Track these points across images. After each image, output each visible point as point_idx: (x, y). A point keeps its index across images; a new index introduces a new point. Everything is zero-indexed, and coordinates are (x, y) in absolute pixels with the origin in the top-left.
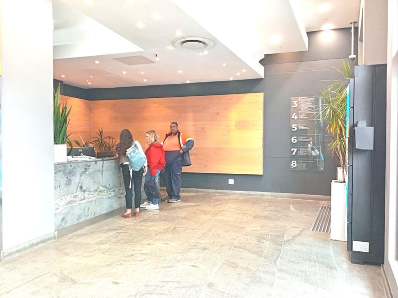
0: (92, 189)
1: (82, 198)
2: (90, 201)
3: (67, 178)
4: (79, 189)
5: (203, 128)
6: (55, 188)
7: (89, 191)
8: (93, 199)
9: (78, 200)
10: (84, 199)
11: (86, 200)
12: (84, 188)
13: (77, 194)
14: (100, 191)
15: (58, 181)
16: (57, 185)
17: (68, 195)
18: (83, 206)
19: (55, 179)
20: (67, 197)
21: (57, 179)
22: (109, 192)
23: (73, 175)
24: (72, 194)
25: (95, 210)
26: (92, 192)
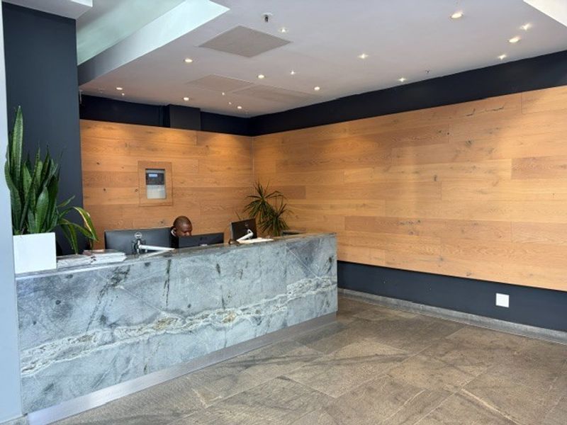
0: (135, 320)
1: (107, 338)
2: (132, 345)
3: (58, 302)
4: (95, 323)
5: (435, 178)
6: (20, 326)
7: (128, 325)
8: (141, 338)
9: (96, 344)
10: (113, 341)
11: (118, 343)
12: (112, 320)
13: (90, 333)
14: (163, 322)
15: (28, 312)
16: (27, 318)
17: (60, 337)
18: (110, 356)
19: (20, 308)
20: (57, 342)
21: (25, 307)
22: (188, 322)
23: (76, 296)
24: (73, 334)
25: (147, 360)
26: (136, 324)
